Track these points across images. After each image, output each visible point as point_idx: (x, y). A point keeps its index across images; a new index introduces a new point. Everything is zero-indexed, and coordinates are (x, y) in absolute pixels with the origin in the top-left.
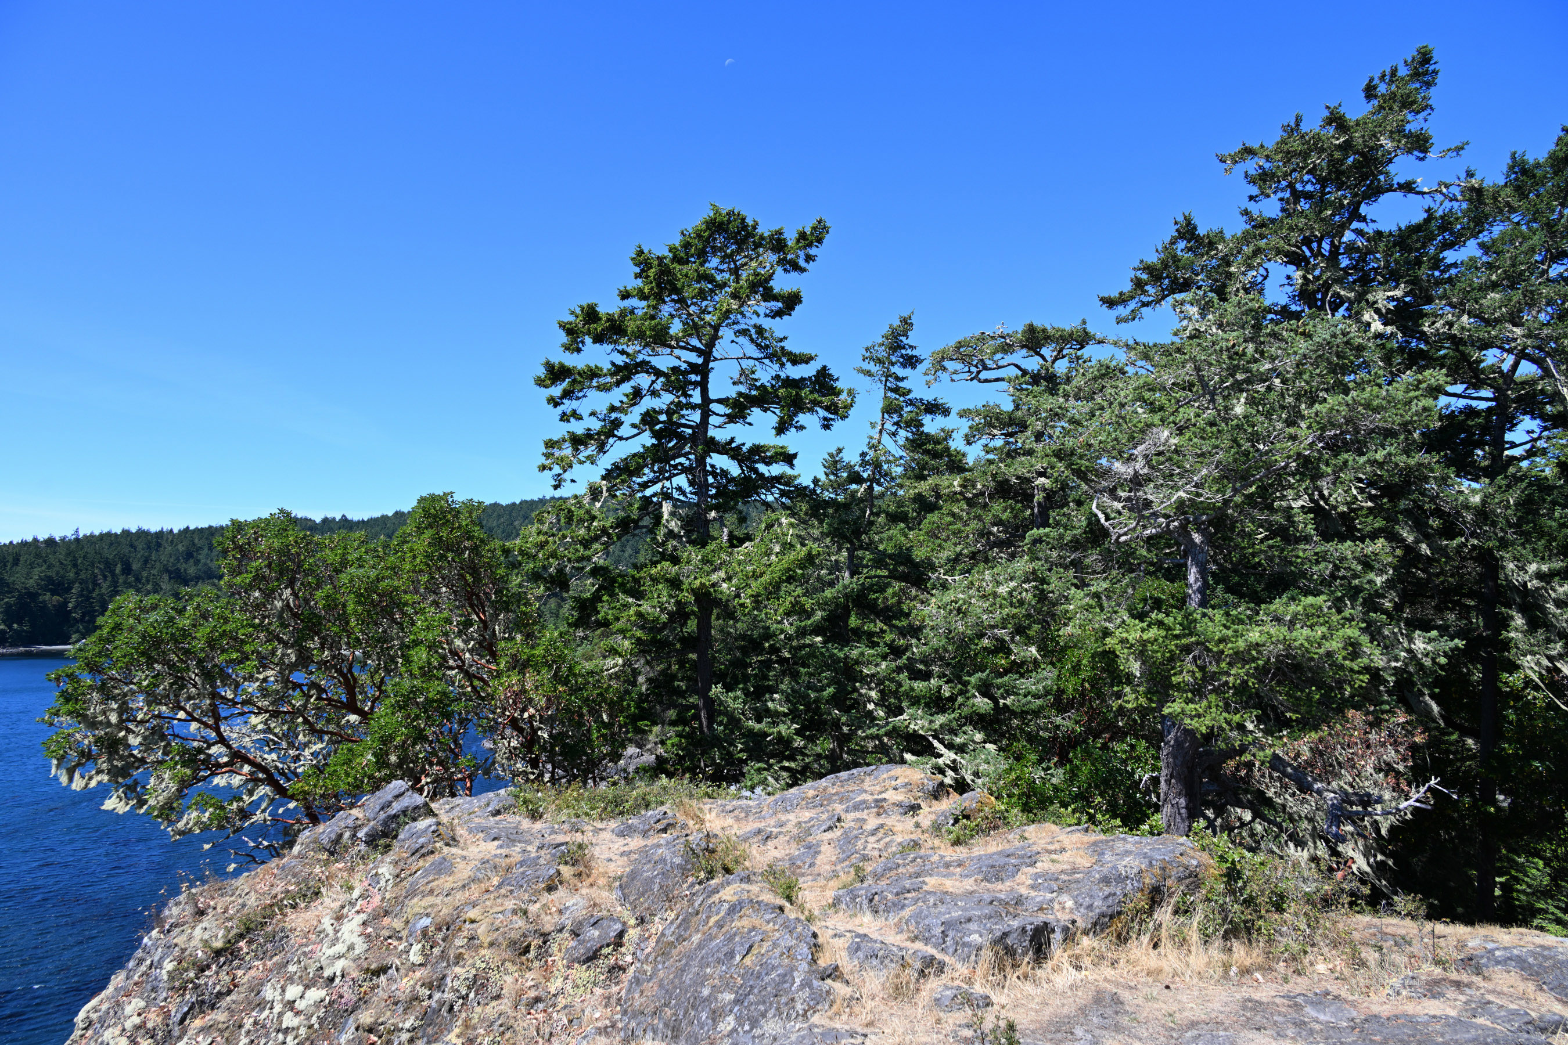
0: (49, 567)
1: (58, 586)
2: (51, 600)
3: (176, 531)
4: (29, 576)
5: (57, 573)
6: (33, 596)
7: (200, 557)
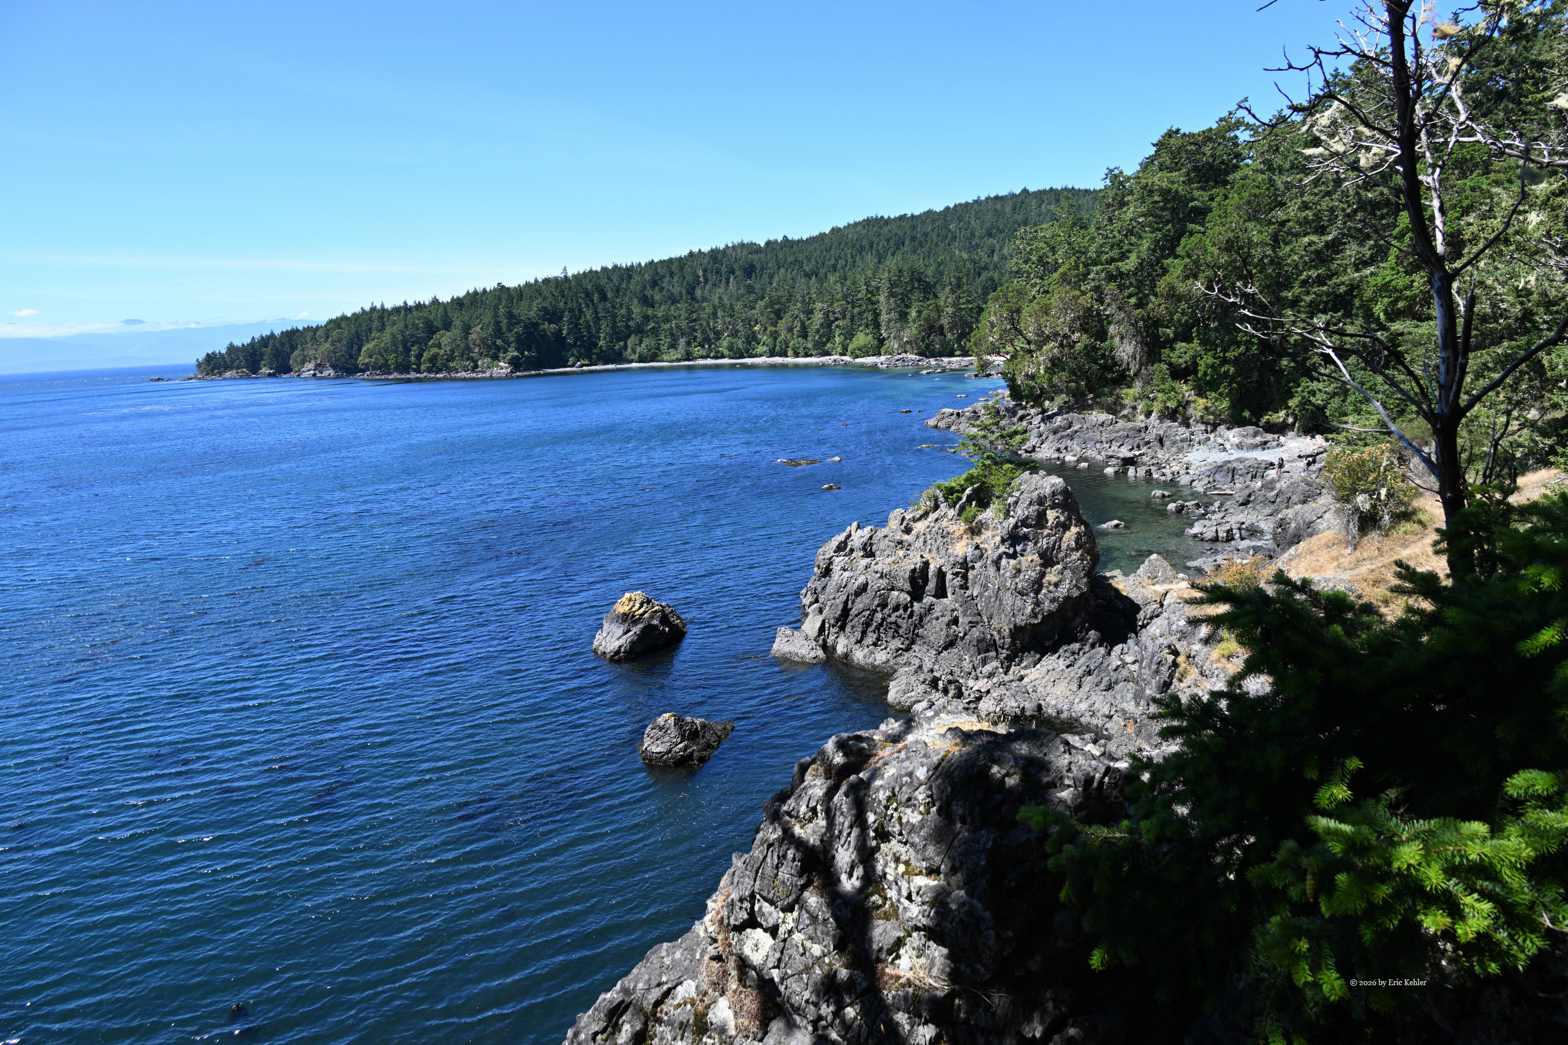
0: (545, 299)
1: (553, 316)
2: (549, 328)
3: (643, 265)
4: (530, 309)
5: (551, 304)
6: (535, 325)
7: (664, 285)
